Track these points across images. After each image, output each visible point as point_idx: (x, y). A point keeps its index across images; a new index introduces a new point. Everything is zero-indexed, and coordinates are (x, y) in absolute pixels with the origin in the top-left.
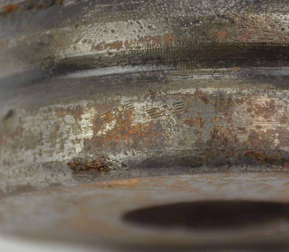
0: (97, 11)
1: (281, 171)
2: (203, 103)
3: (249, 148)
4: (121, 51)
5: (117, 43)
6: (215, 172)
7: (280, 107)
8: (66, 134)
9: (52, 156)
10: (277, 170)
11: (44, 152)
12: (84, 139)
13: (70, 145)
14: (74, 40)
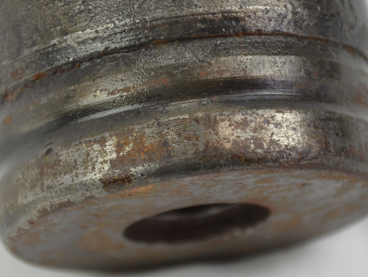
0: (108, 67)
1: (257, 168)
2: (196, 123)
3: (234, 152)
4: (130, 94)
5: (127, 88)
6: (210, 173)
7: (252, 121)
8: (96, 158)
9: (86, 176)
10: (254, 167)
11: (79, 174)
12: (110, 160)
13: (100, 166)
14: (94, 90)
